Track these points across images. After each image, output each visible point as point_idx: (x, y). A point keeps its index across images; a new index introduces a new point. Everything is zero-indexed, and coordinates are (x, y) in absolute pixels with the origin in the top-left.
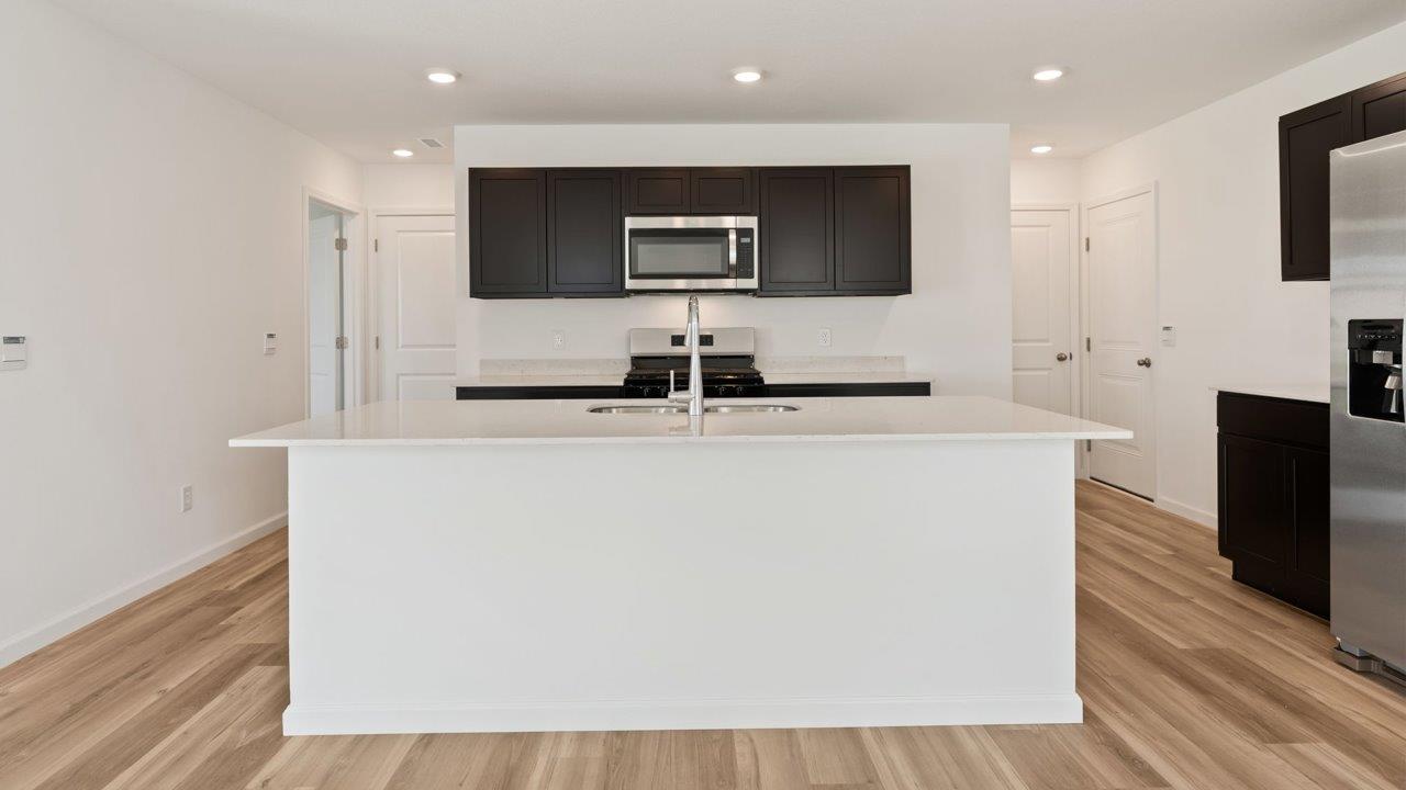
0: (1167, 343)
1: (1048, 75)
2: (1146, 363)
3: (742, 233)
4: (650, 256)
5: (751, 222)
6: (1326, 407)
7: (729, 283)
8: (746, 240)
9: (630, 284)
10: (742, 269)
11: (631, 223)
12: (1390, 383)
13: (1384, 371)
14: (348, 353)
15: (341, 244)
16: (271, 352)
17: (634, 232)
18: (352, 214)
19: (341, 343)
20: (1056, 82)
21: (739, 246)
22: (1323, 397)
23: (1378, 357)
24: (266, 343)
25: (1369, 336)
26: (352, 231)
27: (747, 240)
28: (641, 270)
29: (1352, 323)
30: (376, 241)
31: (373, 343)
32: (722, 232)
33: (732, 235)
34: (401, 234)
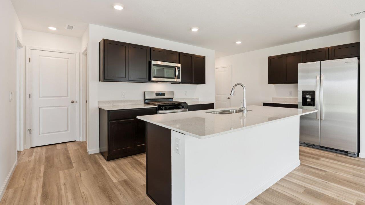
1: (239, 43)
2: (229, 98)
8: (179, 70)
9: (152, 79)
11: (153, 62)
12: (308, 100)
17: (154, 65)
23: (308, 96)
28: (155, 75)
29: (303, 91)
30: (30, 58)
31: (28, 96)
32: (174, 67)
33: (176, 68)
34: (42, 57)
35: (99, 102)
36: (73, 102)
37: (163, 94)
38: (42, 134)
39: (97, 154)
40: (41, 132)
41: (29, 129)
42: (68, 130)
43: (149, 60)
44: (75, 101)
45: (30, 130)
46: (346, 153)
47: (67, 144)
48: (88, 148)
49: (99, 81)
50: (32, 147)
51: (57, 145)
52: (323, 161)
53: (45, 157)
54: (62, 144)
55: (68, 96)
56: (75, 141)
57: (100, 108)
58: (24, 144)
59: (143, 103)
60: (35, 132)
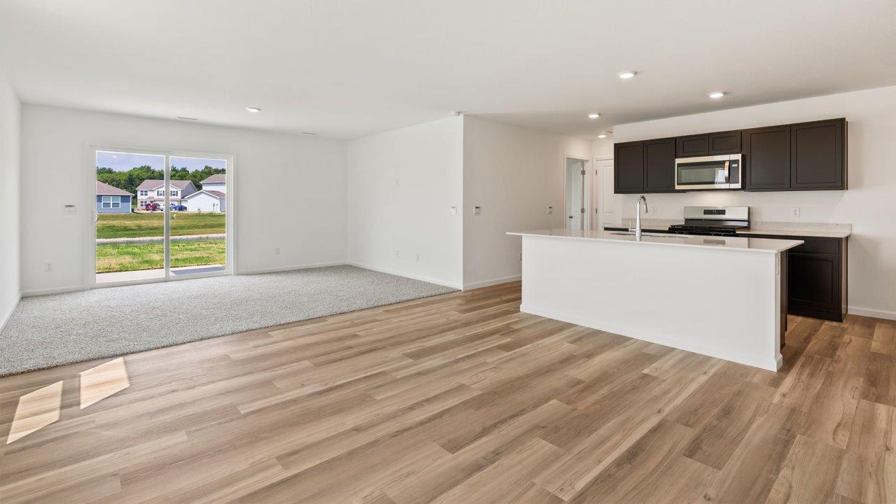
3: (733, 162)
4: (687, 174)
5: (738, 157)
7: (727, 186)
9: (677, 187)
10: (732, 179)
11: (678, 161)
14: (585, 214)
15: (583, 173)
16: (550, 213)
17: (679, 165)
18: (587, 161)
19: (583, 211)
21: (731, 168)
24: (548, 210)
26: (587, 168)
27: (736, 165)
28: (683, 181)
30: (596, 171)
32: (725, 163)
33: (727, 164)
37: (721, 212)
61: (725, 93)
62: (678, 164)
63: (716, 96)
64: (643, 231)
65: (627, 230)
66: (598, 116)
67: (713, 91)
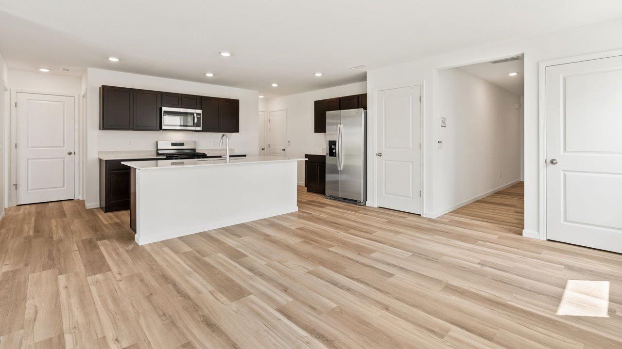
0: (289, 145)
1: (275, 85)
2: (284, 150)
3: (198, 114)
5: (200, 111)
6: (325, 156)
7: (194, 128)
8: (199, 116)
9: (164, 127)
10: (198, 125)
11: (164, 109)
12: (334, 151)
13: (333, 149)
20: (276, 87)
21: (197, 118)
22: (325, 154)
23: (333, 147)
25: (332, 144)
29: (329, 141)
30: (16, 103)
31: (14, 146)
32: (193, 114)
33: (195, 115)
34: (31, 101)
35: (99, 153)
36: (70, 154)
37: (182, 144)
38: (31, 190)
39: (97, 208)
40: (29, 188)
41: (15, 183)
42: (64, 186)
43: (160, 106)
44: (73, 152)
45: (16, 185)
46: (355, 202)
47: (63, 202)
48: (86, 203)
49: (100, 129)
50: (19, 205)
51: (50, 203)
52: (328, 209)
53: (36, 212)
54: (56, 203)
55: (63, 147)
56: (73, 199)
57: (100, 159)
58: (9, 201)
59: (156, 154)
60: (22, 188)
61: (214, 75)
62: (164, 111)
63: (209, 75)
64: (230, 156)
65: (220, 157)
66: (118, 60)
67: (208, 72)
